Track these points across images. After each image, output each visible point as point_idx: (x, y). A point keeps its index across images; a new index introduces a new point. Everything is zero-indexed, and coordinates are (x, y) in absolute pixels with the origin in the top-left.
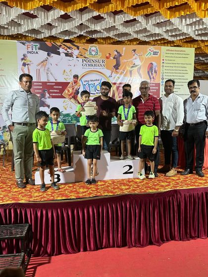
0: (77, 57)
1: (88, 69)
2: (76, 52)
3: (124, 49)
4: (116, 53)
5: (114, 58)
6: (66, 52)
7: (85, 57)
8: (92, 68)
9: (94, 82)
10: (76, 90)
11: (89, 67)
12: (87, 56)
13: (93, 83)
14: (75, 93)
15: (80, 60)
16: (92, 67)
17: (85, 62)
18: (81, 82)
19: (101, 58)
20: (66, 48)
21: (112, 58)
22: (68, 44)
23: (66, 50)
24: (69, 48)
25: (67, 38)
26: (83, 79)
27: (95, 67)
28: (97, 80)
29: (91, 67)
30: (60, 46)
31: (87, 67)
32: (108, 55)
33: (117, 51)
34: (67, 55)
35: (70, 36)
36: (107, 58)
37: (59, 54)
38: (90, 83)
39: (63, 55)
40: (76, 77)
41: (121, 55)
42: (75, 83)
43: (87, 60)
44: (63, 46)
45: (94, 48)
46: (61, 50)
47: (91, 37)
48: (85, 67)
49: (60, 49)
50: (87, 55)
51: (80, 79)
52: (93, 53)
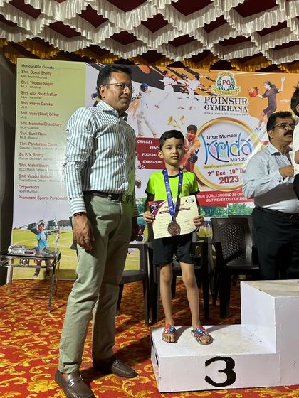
0: (195, 94)
1: (215, 114)
2: (193, 84)
3: (283, 80)
4: (267, 87)
5: (265, 96)
6: (175, 83)
7: (210, 94)
8: (223, 114)
9: (228, 139)
10: (192, 155)
11: (218, 111)
12: (213, 92)
13: (224, 140)
14: (189, 160)
15: (201, 98)
16: (224, 112)
17: (209, 103)
18: (200, 140)
19: (240, 95)
20: (175, 76)
21: (260, 96)
22: (180, 70)
23: (176, 80)
24: (182, 77)
25: (178, 59)
26: (206, 134)
27: (229, 112)
28: (231, 136)
29: (221, 112)
30: (165, 72)
31: (214, 111)
32: (252, 90)
33: (269, 83)
34: (177, 89)
35: (183, 55)
36: (252, 95)
37: (162, 86)
38: (219, 140)
39: (169, 89)
40: (192, 129)
41: (277, 91)
42: (190, 141)
43: (214, 100)
44: (170, 73)
45: (226, 78)
46: (166, 80)
47: (221, 58)
48: (210, 111)
49: (165, 78)
50: (214, 89)
51: (201, 134)
52: (226, 86)
